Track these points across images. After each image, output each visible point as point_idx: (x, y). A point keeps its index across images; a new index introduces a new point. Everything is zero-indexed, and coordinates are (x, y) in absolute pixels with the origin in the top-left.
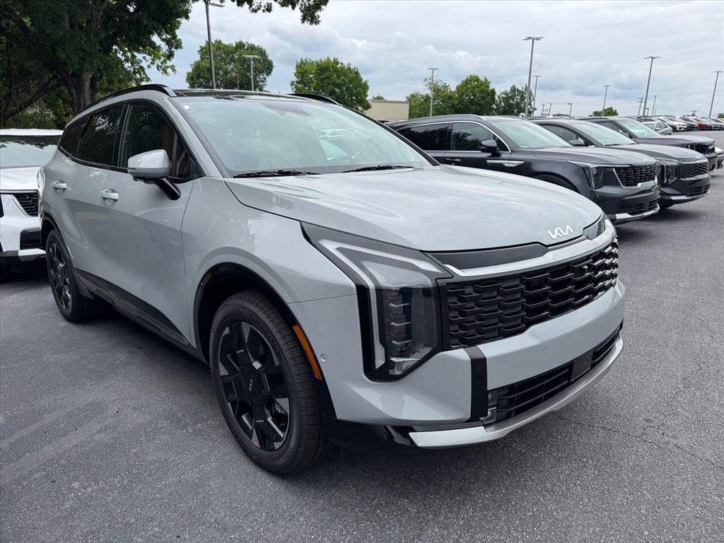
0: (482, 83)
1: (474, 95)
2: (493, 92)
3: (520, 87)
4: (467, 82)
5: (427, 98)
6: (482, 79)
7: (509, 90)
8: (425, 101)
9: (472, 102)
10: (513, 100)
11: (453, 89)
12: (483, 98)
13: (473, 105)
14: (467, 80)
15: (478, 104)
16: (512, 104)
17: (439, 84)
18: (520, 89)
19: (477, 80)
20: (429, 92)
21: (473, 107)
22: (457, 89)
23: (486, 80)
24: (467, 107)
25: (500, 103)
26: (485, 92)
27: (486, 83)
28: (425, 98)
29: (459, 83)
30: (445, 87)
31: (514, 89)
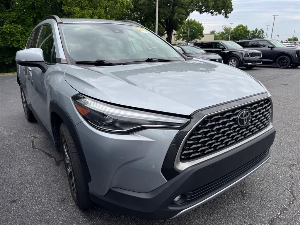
0: (245, 28)
1: (241, 32)
2: (249, 31)
3: (259, 29)
4: (238, 27)
5: (223, 33)
6: (245, 26)
7: (254, 30)
8: (222, 34)
9: (240, 35)
10: (256, 34)
11: (233, 30)
12: (244, 34)
13: (240, 36)
14: (238, 26)
15: (242, 36)
16: (255, 36)
17: (228, 28)
18: (259, 30)
19: (243, 26)
20: (224, 31)
21: (240, 37)
22: (234, 30)
23: (246, 26)
24: (238, 37)
25: (250, 35)
26: (246, 31)
27: (246, 28)
28: (222, 33)
29: (235, 27)
30: (230, 29)
31: (256, 30)
